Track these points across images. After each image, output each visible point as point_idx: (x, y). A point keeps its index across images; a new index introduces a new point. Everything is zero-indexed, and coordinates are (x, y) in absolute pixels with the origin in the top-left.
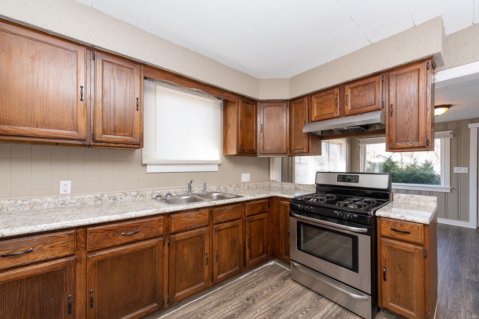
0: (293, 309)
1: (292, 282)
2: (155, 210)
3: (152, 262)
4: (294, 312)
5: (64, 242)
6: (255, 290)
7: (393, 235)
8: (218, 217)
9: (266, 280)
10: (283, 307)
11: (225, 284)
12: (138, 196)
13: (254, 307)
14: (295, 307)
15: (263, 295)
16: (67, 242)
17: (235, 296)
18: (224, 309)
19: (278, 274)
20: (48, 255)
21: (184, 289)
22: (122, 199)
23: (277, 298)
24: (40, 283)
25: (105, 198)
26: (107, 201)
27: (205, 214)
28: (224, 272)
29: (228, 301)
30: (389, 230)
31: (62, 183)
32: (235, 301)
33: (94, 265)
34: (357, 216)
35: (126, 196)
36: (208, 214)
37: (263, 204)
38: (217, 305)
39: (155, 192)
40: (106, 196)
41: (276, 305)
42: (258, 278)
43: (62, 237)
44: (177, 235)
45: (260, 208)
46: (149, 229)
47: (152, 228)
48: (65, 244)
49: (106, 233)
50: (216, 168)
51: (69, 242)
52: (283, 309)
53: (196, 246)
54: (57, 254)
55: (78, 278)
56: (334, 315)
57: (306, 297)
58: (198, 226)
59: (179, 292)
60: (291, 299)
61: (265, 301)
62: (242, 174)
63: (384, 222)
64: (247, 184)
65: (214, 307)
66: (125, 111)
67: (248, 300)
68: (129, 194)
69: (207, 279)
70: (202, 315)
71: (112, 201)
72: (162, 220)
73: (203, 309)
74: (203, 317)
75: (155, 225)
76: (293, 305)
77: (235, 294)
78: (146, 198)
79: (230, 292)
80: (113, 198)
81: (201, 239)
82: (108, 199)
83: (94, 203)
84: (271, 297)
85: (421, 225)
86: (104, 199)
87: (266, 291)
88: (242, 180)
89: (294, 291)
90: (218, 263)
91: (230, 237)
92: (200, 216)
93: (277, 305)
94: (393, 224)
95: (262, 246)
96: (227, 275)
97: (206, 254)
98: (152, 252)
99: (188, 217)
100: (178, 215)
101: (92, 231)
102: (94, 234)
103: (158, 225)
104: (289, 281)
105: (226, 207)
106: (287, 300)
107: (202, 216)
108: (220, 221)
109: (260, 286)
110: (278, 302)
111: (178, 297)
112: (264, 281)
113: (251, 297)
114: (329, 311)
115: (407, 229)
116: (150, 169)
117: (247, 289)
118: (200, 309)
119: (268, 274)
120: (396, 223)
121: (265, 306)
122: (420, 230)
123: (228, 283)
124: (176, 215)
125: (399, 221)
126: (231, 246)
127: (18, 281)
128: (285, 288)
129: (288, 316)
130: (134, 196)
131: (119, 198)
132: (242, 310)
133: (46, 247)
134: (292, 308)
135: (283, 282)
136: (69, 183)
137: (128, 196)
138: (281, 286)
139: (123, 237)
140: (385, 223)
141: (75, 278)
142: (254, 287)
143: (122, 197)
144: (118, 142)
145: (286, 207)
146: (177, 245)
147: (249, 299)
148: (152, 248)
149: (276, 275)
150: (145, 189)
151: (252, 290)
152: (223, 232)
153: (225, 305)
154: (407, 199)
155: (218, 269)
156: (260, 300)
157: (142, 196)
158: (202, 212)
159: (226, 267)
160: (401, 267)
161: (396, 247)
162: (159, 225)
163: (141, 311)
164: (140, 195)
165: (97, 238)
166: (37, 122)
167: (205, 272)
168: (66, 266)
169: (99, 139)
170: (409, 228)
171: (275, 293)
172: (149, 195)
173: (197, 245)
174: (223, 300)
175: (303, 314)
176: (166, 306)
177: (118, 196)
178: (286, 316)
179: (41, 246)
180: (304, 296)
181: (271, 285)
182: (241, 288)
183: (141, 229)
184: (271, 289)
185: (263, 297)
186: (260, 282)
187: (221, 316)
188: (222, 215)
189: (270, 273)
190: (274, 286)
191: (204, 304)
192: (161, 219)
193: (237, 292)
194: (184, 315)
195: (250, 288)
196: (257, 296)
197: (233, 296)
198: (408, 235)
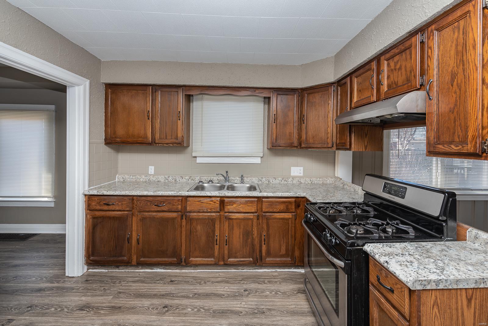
0: (274, 321)
1: (305, 299)
2: (175, 192)
3: (174, 228)
4: (272, 324)
5: (127, 202)
6: (260, 286)
7: (379, 286)
8: (229, 207)
9: (280, 283)
10: (268, 313)
11: (240, 269)
13: (244, 299)
14: (278, 321)
15: (262, 294)
16: (129, 203)
17: (239, 283)
18: (221, 287)
19: (299, 284)
20: (120, 208)
21: (197, 257)
23: (271, 303)
24: (118, 221)
27: (215, 202)
28: (235, 257)
29: (229, 283)
30: (375, 277)
31: (150, 167)
32: (235, 286)
33: (140, 219)
34: (338, 242)
36: (219, 203)
37: (286, 203)
38: (220, 282)
41: (263, 308)
42: (274, 278)
43: (126, 200)
44: (192, 214)
45: (282, 207)
46: (171, 205)
47: (174, 205)
48: (127, 204)
49: (146, 202)
50: (258, 161)
52: (266, 315)
53: (207, 227)
54: (124, 209)
55: (133, 225)
57: (302, 319)
58: (209, 210)
59: (193, 257)
60: (283, 312)
61: (258, 299)
62: (292, 167)
65: (217, 282)
67: (245, 291)
69: (217, 257)
72: (180, 201)
73: (209, 279)
74: (204, 284)
75: (176, 203)
76: (279, 318)
77: (241, 281)
79: (239, 277)
81: (212, 222)
82: (172, 179)
83: (164, 181)
84: (266, 300)
87: (269, 293)
88: (292, 174)
89: (295, 308)
90: (228, 247)
91: (243, 228)
92: (211, 203)
94: (379, 270)
95: (285, 247)
96: (238, 261)
97: (217, 236)
98: (174, 222)
99: (201, 201)
100: (192, 199)
102: (140, 201)
103: (177, 203)
104: (302, 296)
105: (239, 199)
106: (279, 310)
107: (213, 203)
108: (231, 210)
109: (269, 286)
110: (268, 307)
111: (191, 261)
112: (277, 283)
115: (391, 284)
117: (254, 282)
118: (207, 278)
119: (288, 280)
121: (253, 303)
122: (403, 293)
123: (243, 270)
124: (191, 199)
125: (384, 268)
126: (243, 236)
127: (110, 218)
128: (288, 300)
129: (263, 323)
132: (233, 295)
133: (120, 203)
134: (275, 319)
135: (295, 294)
136: (153, 167)
138: (289, 296)
139: (155, 207)
140: (372, 265)
141: (132, 225)
142: (262, 284)
146: (192, 221)
147: (247, 291)
148: (173, 219)
149: (295, 284)
150: (195, 175)
151: (258, 285)
152: (235, 221)
153: (226, 284)
155: (228, 252)
156: (254, 297)
158: (213, 200)
159: (238, 254)
161: (382, 306)
162: (178, 204)
163: (166, 259)
165: (142, 204)
167: (215, 250)
168: (127, 215)
170: (393, 284)
171: (275, 298)
173: (209, 226)
174: (228, 280)
176: (183, 263)
178: (261, 322)
179: (118, 202)
180: (301, 317)
181: (279, 290)
182: (250, 278)
183: (167, 204)
184: (275, 294)
185: (261, 296)
186: (272, 282)
187: (214, 291)
188: (233, 206)
189: (291, 280)
190: (281, 293)
191: (213, 276)
192: (180, 199)
193: (244, 280)
194: (195, 277)
195: (257, 283)
196: (256, 292)
197: (237, 282)
198: (392, 294)
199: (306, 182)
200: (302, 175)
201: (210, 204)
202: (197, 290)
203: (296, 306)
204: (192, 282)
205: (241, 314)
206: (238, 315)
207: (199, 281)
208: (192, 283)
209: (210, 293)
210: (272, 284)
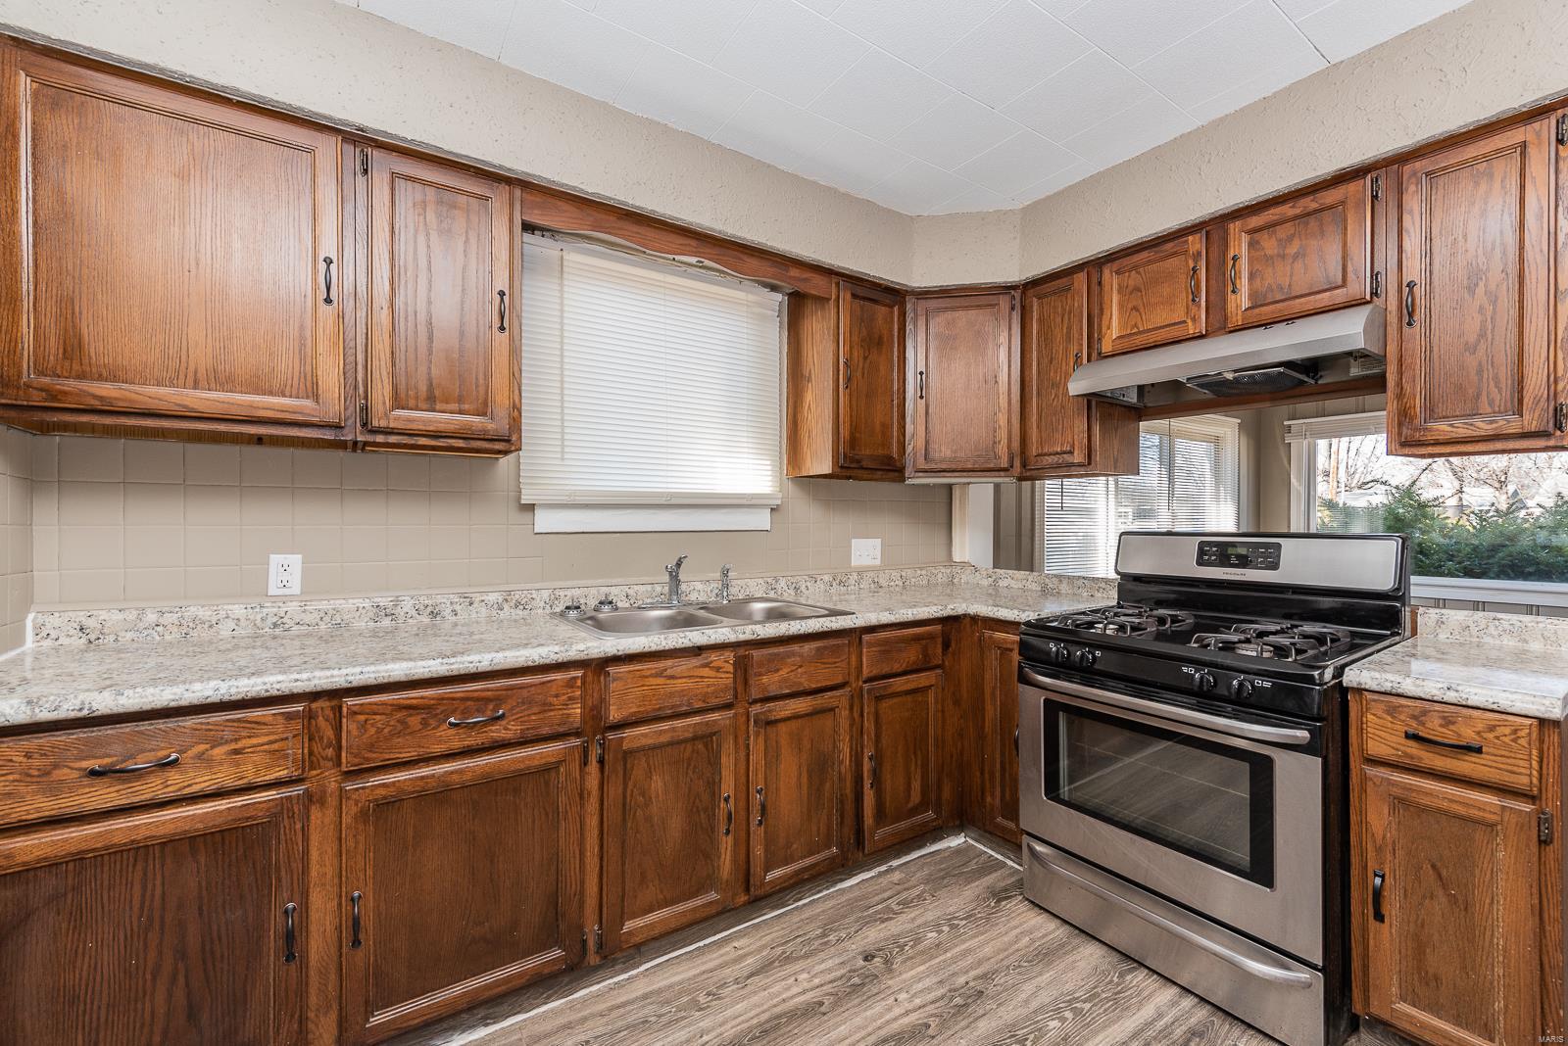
0: (1027, 1001)
1: (1028, 910)
2: (557, 649)
3: (547, 814)
4: (1030, 1010)
5: (272, 738)
6: (894, 927)
7: (1408, 757)
8: (765, 679)
9: (933, 896)
10: (991, 990)
11: (790, 902)
12: (506, 606)
13: (890, 982)
14: (1034, 994)
15: (920, 947)
16: (282, 740)
17: (826, 943)
18: (784, 983)
19: (978, 879)
20: (225, 777)
21: (651, 910)
22: (456, 615)
23: (970, 960)
24: (202, 860)
25: (405, 610)
26: (411, 621)
27: (721, 668)
28: (786, 862)
29: (798, 959)
30: (1395, 739)
31: (275, 559)
32: (823, 961)
33: (363, 815)
34: (1267, 685)
35: (471, 604)
36: (731, 669)
37: (923, 639)
38: (762, 968)
39: (562, 593)
40: (408, 605)
41: (967, 983)
42: (908, 889)
43: (265, 724)
44: (628, 733)
45: (912, 655)
46: (535, 710)
47: (546, 707)
48: (275, 746)
49: (399, 715)
50: (762, 520)
51: (287, 739)
52: (993, 998)
53: (690, 772)
54: (250, 776)
55: (314, 855)
56: (1179, 1032)
57: (1074, 962)
58: (698, 705)
59: (634, 916)
60: (1019, 966)
61: (927, 965)
62: (853, 540)
63: (1379, 709)
64: (872, 574)
65: (753, 975)
66: (462, 334)
67: (868, 958)
68: (477, 598)
69: (727, 881)
70: (710, 998)
71: (426, 620)
72: (579, 683)
73: (715, 979)
74: (715, 1003)
75: (557, 696)
76: (1028, 988)
77: (824, 935)
78: (533, 612)
79: (808, 928)
80: (429, 609)
81: (707, 749)
82: (414, 613)
83: (372, 624)
84: (949, 955)
85: (1528, 721)
86: (402, 614)
87: (934, 934)
88: (855, 562)
89: (1033, 941)
90: (765, 832)
91: (809, 746)
92: (706, 672)
93: (972, 984)
94: (1415, 718)
95: (919, 782)
96: (797, 873)
97: (727, 800)
98: (547, 784)
99: (665, 674)
100: (632, 667)
101: (355, 709)
102: (362, 718)
103: (565, 697)
104: (1016, 906)
105: (795, 648)
106: (1008, 967)
107: (712, 673)
108: (773, 691)
109: (913, 915)
110: (973, 973)
111: (630, 933)
112: (925, 899)
113: (880, 950)
114: (1160, 1016)
115: (1468, 735)
116: (544, 521)
117: (867, 923)
119: (943, 878)
120: (1425, 712)
121: (927, 982)
122: (1523, 742)
123: (800, 899)
124: (624, 669)
125: (1437, 707)
126: (810, 777)
127: (139, 851)
128: (995, 932)
129: (1009, 1022)
130: (495, 606)
131: (447, 612)
132: (848, 990)
133: (219, 752)
134: (1024, 996)
135: (993, 908)
136: (295, 560)
137: (475, 605)
138: (988, 919)
139: (452, 731)
140: (1380, 713)
141: (306, 853)
142: (891, 919)
143: (458, 608)
144: (440, 432)
145: (1005, 651)
146: (629, 766)
147: (874, 957)
148: (547, 770)
149: (968, 882)
150: (529, 586)
151: (883, 926)
152: (783, 728)
153: (790, 969)
154: (1473, 628)
155: (766, 851)
156: (908, 964)
157: (522, 607)
158: (712, 662)
159: (795, 846)
160: (1444, 873)
161: (1427, 801)
162: (570, 699)
163: (513, 969)
164: (512, 604)
165: (373, 731)
166: (196, 372)
167: (723, 856)
168: (277, 813)
169: (383, 423)
170: (1479, 733)
171: (964, 942)
172: (542, 604)
173: (695, 767)
174: (783, 953)
175: (1063, 1020)
176: (593, 959)
177: (443, 605)
178: (1001, 1022)
179: (202, 747)
180: (1070, 959)
181: (949, 914)
182: (845, 917)
183: (512, 709)
184: (952, 929)
185: (923, 952)
186: (912, 902)
187: (775, 1006)
188: (781, 673)
189: (949, 874)
190: (961, 919)
191: (720, 961)
192: (575, 678)
193: (831, 930)
194: (651, 993)
195: (876, 921)
196: (902, 948)
197: (816, 943)
198: (1473, 758)
199: (892, 583)
200: (878, 562)
201: (702, 677)
202: (714, 1034)
203: (1031, 937)
204: (660, 1016)
205: (931, 1032)
206: (927, 1040)
207: (685, 999)
208: (664, 1020)
209: (767, 1021)
210: (916, 906)
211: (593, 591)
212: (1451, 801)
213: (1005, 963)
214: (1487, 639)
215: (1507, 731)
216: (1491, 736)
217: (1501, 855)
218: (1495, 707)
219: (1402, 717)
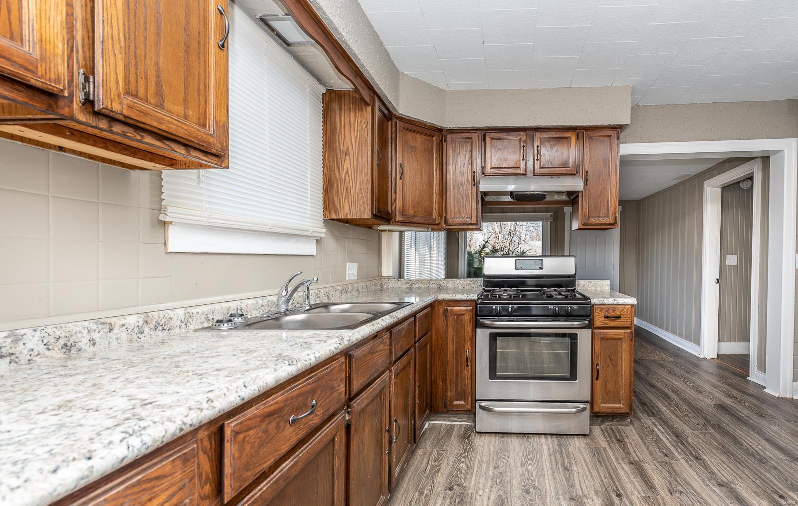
0: (516, 466)
1: (480, 436)
6: (444, 471)
7: (605, 324)
8: (397, 347)
9: (444, 451)
10: (503, 470)
12: (146, 330)
14: (515, 462)
15: (463, 472)
19: (451, 435)
22: (94, 344)
25: (29, 345)
26: (37, 359)
27: (386, 343)
28: (399, 461)
30: (601, 319)
34: (576, 307)
35: (111, 330)
37: (428, 315)
39: (194, 310)
40: (33, 341)
41: (493, 473)
42: (430, 455)
44: (360, 399)
46: (329, 393)
50: (310, 248)
53: (376, 418)
56: (557, 448)
61: (473, 476)
63: (598, 310)
64: (356, 285)
68: (117, 322)
71: (57, 354)
72: (344, 367)
78: (172, 332)
80: (62, 342)
82: (41, 348)
84: (475, 468)
85: (630, 306)
86: (25, 352)
87: (462, 464)
91: (405, 386)
93: (495, 472)
94: (606, 311)
101: (237, 429)
102: (242, 436)
104: (475, 437)
105: (403, 325)
106: (498, 459)
107: (384, 347)
108: (399, 354)
109: (445, 463)
112: (442, 454)
113: (451, 483)
114: (548, 446)
115: (618, 313)
116: (175, 239)
117: (432, 477)
120: (609, 309)
121: (481, 481)
122: (629, 312)
125: (612, 306)
130: (136, 330)
131: (84, 343)
134: (513, 465)
135: (469, 442)
137: (116, 331)
140: (598, 312)
142: (439, 469)
143: (96, 336)
145: (459, 316)
147: (452, 487)
149: (449, 438)
150: (162, 306)
151: (440, 473)
152: (399, 377)
154: (586, 286)
155: (396, 458)
156: (467, 480)
157: (160, 328)
160: (611, 358)
161: (608, 336)
162: (341, 380)
164: (152, 326)
165: (248, 448)
167: (386, 469)
170: (620, 312)
171: (475, 460)
172: (179, 323)
173: (377, 414)
175: (530, 464)
177: (79, 335)
182: (420, 481)
183: (319, 396)
184: (465, 458)
185: (466, 474)
186: (439, 458)
188: (400, 342)
192: (343, 363)
195: (434, 473)
196: (457, 476)
198: (619, 320)
200: (356, 277)
210: (442, 459)
211: (217, 306)
212: (615, 335)
213: (495, 458)
214: (589, 288)
215: (626, 310)
216: (622, 312)
217: (624, 347)
218: (624, 304)
219: (604, 312)
